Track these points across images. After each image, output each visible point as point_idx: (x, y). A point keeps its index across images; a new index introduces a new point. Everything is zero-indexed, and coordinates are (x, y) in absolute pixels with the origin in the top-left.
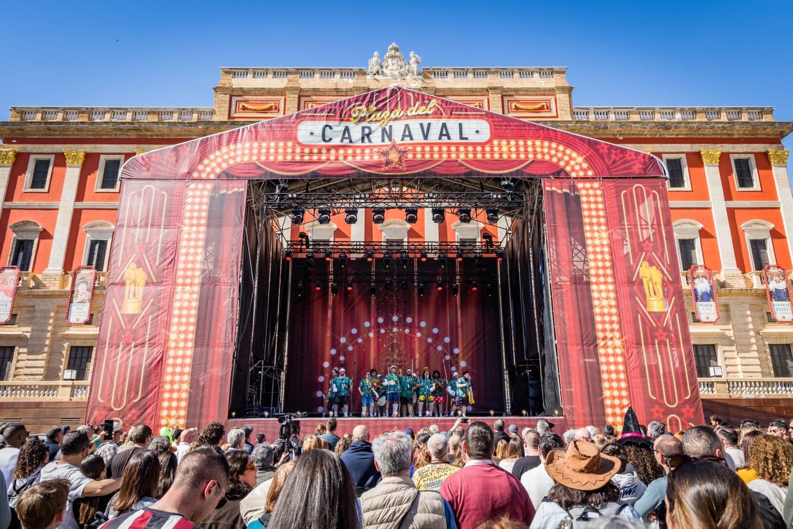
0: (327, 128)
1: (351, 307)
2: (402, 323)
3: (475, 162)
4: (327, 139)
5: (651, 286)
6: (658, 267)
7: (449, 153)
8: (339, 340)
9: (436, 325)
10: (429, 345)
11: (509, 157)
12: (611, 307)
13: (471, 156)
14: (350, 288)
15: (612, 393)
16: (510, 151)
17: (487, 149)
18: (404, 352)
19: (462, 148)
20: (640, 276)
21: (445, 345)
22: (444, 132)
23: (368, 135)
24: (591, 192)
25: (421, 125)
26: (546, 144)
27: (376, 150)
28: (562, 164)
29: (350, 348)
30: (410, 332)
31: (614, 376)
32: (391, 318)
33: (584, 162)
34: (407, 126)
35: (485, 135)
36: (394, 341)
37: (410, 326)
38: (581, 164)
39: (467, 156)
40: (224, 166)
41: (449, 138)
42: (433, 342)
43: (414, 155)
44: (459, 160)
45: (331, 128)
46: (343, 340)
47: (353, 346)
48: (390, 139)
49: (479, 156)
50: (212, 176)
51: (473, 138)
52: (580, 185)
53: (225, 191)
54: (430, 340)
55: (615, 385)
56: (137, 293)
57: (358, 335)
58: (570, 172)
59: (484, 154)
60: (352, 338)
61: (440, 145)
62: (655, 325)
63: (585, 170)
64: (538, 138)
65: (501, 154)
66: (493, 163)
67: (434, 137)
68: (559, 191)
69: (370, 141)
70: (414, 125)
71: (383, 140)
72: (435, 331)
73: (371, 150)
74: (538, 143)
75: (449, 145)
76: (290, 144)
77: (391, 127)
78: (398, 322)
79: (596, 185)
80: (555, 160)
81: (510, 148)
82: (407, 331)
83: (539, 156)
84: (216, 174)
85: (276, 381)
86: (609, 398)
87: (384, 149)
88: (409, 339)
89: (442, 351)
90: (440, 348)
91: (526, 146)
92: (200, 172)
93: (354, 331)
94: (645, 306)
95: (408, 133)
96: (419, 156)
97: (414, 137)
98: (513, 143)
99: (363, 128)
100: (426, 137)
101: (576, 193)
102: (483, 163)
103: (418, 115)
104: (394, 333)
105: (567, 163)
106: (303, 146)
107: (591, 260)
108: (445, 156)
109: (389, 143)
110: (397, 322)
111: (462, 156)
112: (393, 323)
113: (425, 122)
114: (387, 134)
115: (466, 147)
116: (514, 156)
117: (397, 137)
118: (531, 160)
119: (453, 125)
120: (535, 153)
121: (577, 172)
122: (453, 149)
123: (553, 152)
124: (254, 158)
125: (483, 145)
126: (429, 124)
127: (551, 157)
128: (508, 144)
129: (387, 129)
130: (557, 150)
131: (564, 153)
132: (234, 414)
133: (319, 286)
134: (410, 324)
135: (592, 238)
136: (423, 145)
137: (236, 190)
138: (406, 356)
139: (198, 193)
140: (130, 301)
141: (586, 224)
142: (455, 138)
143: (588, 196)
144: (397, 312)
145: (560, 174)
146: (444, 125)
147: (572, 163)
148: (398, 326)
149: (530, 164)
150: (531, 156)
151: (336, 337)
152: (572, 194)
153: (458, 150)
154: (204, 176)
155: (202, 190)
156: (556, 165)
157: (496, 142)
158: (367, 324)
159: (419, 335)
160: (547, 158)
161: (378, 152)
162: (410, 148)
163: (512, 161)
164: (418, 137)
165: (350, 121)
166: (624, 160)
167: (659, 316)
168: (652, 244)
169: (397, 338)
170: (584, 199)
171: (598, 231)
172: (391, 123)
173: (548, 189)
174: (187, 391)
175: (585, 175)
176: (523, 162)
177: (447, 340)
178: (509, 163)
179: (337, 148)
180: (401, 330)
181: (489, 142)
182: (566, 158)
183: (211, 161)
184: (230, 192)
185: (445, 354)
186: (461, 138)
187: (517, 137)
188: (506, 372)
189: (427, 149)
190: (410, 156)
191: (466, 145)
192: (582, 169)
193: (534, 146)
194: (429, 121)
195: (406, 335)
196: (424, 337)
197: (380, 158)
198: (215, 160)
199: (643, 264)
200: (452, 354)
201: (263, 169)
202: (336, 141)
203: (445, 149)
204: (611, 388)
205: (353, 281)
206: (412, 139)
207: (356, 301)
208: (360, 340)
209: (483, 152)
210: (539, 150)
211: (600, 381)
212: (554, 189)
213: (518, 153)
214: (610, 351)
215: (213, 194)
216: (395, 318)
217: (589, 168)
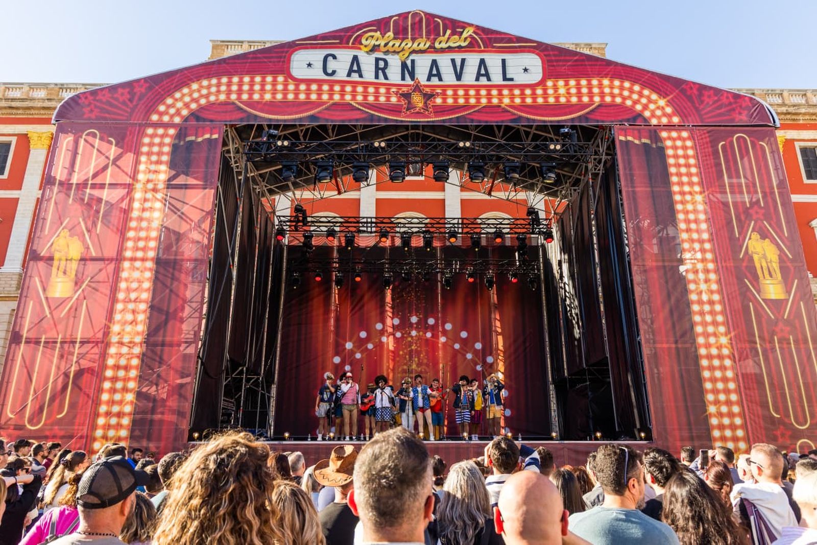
0: (330, 58)
1: (359, 305)
2: (422, 325)
3: (524, 107)
4: (330, 71)
5: (764, 265)
6: (773, 241)
7: (489, 96)
8: (345, 346)
9: (465, 328)
10: (456, 352)
11: (568, 101)
12: (712, 292)
13: (518, 101)
14: (358, 279)
15: (719, 408)
16: (568, 93)
17: (539, 91)
18: (425, 361)
19: (506, 92)
20: (750, 252)
21: (476, 352)
22: (483, 72)
23: (383, 70)
24: (679, 143)
25: (453, 61)
26: (617, 83)
27: (394, 89)
28: (639, 107)
29: (358, 356)
30: (433, 336)
31: (720, 386)
32: (409, 320)
33: (667, 105)
34: (434, 63)
35: (536, 75)
36: (413, 347)
37: (433, 328)
38: (663, 108)
39: (512, 101)
40: (194, 106)
41: (489, 79)
42: (461, 348)
43: (444, 100)
44: (503, 105)
45: (334, 57)
46: (349, 346)
47: (362, 352)
48: (412, 77)
49: (529, 101)
50: (177, 120)
51: (521, 78)
52: (664, 134)
53: (193, 138)
54: (457, 346)
55: (722, 397)
56: (68, 269)
57: (368, 340)
58: (650, 118)
59: (534, 98)
60: (360, 343)
61: (478, 88)
62: (773, 317)
63: (669, 116)
64: (606, 76)
65: (557, 98)
66: (547, 109)
67: (469, 77)
68: (637, 142)
69: (386, 78)
70: (444, 61)
71: (403, 78)
72: (464, 334)
73: (388, 90)
74: (606, 82)
75: (489, 88)
76: (280, 79)
77: (413, 61)
78: (418, 323)
79: (685, 134)
80: (629, 103)
81: (568, 89)
82: (429, 335)
83: (608, 99)
84: (182, 117)
85: (263, 395)
86: (715, 416)
87: (405, 89)
88: (431, 345)
89: (472, 360)
90: (469, 356)
91: (590, 87)
92: (161, 114)
93: (363, 334)
94: (759, 292)
95: (435, 71)
96: (450, 101)
97: (443, 76)
98: (572, 83)
99: (377, 60)
100: (459, 77)
101: (659, 144)
102: (534, 108)
103: (449, 47)
104: (412, 337)
105: (645, 107)
106: (298, 81)
107: (683, 231)
108: (484, 101)
109: (412, 83)
110: (416, 323)
111: (506, 101)
112: (411, 325)
113: (458, 57)
114: (408, 70)
115: (511, 90)
116: (574, 100)
117: (422, 74)
118: (597, 104)
119: (494, 61)
120: (602, 95)
121: (659, 118)
122: (494, 92)
123: (626, 93)
124: (234, 97)
125: (533, 87)
126: (463, 61)
127: (624, 99)
128: (567, 84)
129: (409, 63)
130: (631, 91)
131: (641, 95)
132: (196, 435)
133: (320, 276)
134: (432, 326)
135: (683, 202)
136: (455, 88)
137: (207, 136)
138: (427, 365)
139: (157, 140)
140: (59, 280)
141: (674, 184)
142: (497, 79)
143: (675, 148)
144: (417, 312)
145: (635, 119)
146: (482, 62)
147: (652, 106)
148: (417, 329)
149: (595, 108)
150: (597, 99)
151: (341, 341)
152: (654, 146)
153: (500, 94)
154: (166, 119)
155: (162, 136)
156: (631, 109)
157: (550, 83)
158: (379, 326)
159: (443, 339)
160: (618, 100)
161: (396, 93)
162: (439, 91)
163: (573, 105)
164: (449, 77)
165: (360, 49)
166: (719, 103)
167: (777, 305)
168: (763, 211)
169: (416, 343)
170: (670, 152)
171: (690, 193)
172: (413, 57)
173: (622, 138)
174: (132, 402)
175: (669, 122)
176: (587, 106)
177: (478, 346)
178: (568, 108)
179: (343, 83)
180: (421, 333)
181: (542, 83)
182: (644, 101)
183: (176, 100)
184: (200, 140)
185: (476, 364)
186: (505, 79)
187: (577, 75)
188: (552, 387)
189: (461, 92)
190: (439, 101)
191: (511, 88)
192: (665, 115)
193: (600, 86)
194: (464, 56)
195: (427, 340)
196: (450, 343)
197: (399, 101)
198: (181, 99)
199: (753, 237)
200: (484, 362)
201: (246, 111)
202: (342, 75)
203: (483, 92)
204: (717, 402)
205: (362, 270)
206: (440, 79)
207: (366, 297)
208: (370, 346)
209: (534, 96)
210: (607, 90)
211: (702, 392)
212: (630, 138)
213: (579, 94)
214: (714, 351)
215: (177, 142)
216: (414, 319)
217: (674, 114)
